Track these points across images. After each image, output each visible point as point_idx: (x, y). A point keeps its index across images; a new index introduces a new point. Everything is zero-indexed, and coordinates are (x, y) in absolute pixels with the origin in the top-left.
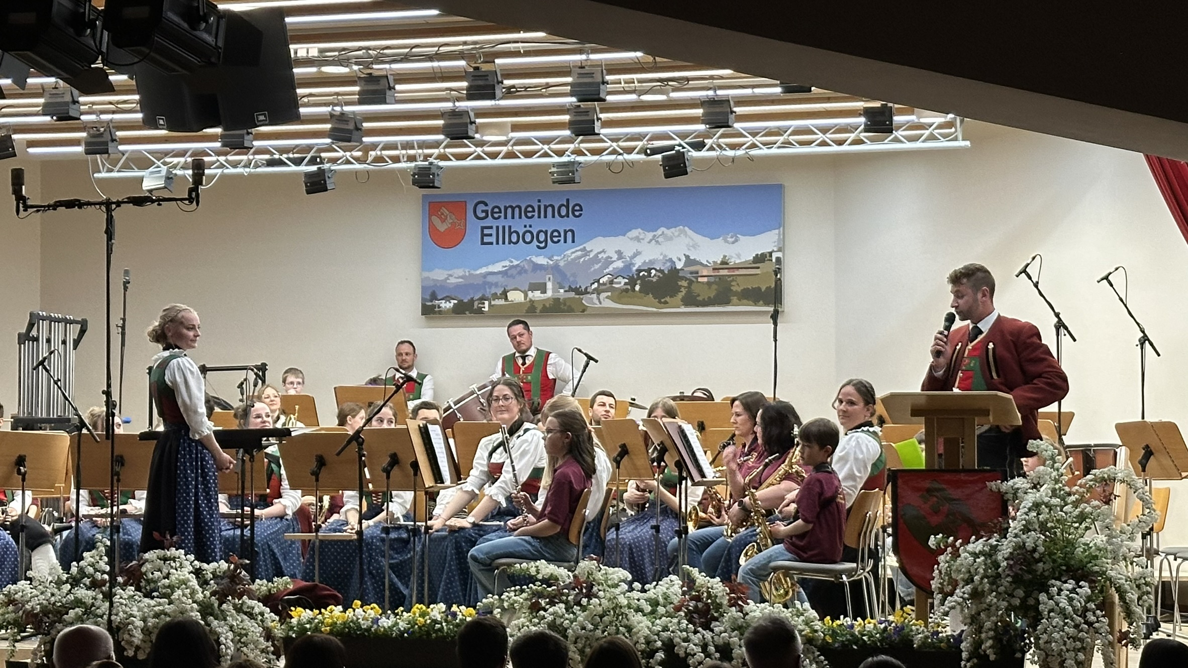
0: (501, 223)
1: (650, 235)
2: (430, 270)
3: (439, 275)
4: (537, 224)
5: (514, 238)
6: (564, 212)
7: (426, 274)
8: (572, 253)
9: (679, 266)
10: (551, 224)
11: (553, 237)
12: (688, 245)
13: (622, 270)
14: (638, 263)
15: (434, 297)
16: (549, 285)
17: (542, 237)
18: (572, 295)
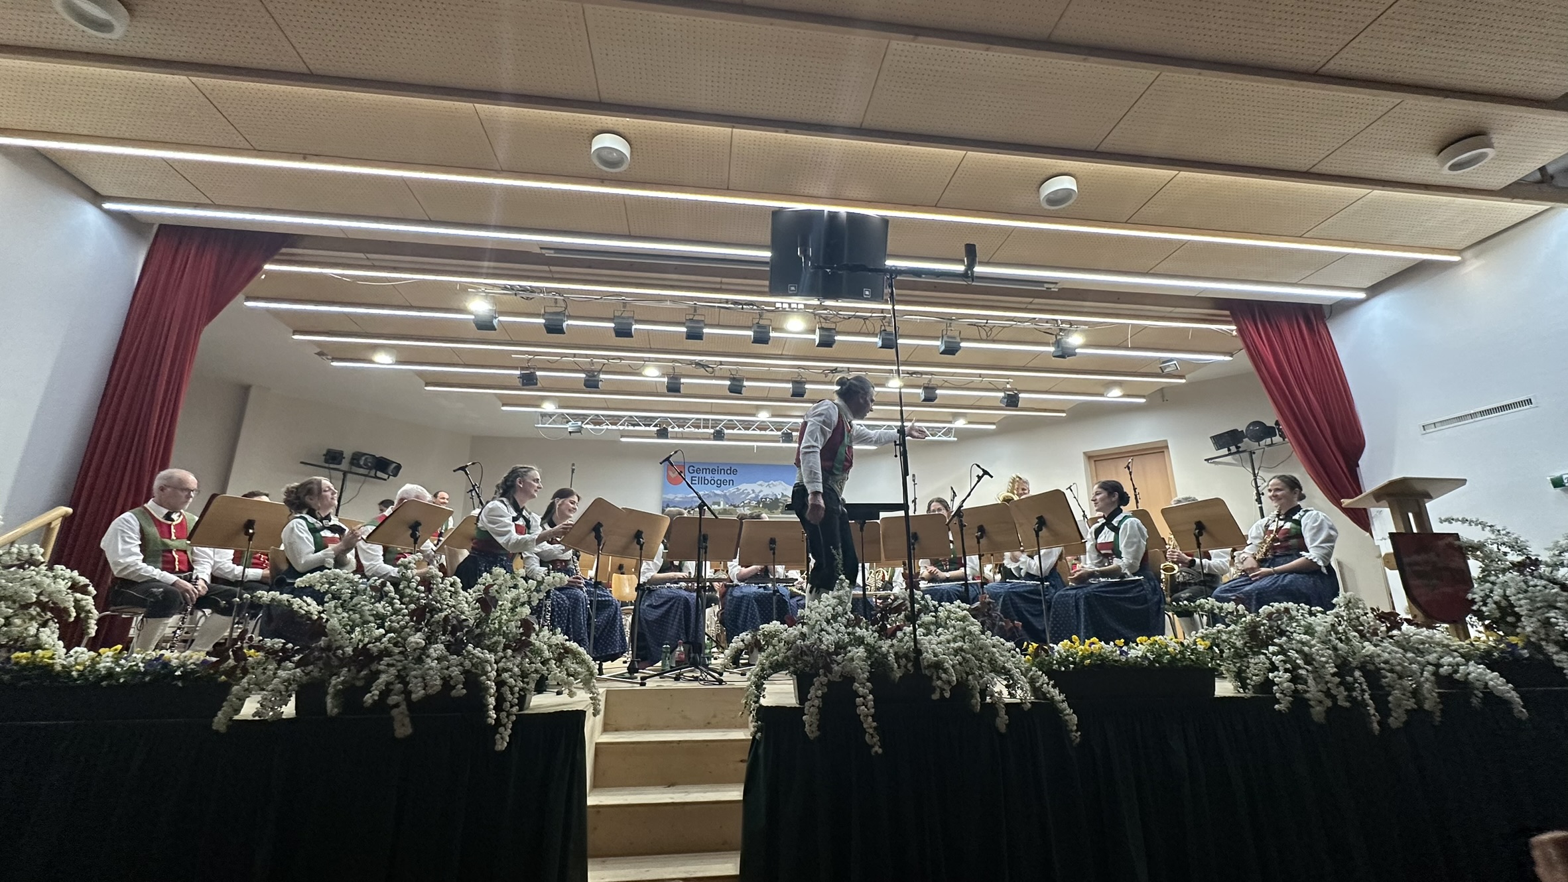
0: (701, 475)
1: (767, 484)
2: (667, 494)
3: (671, 496)
4: (717, 477)
5: (706, 482)
6: (729, 472)
7: (664, 496)
8: (732, 489)
9: (779, 497)
10: (722, 477)
11: (724, 482)
12: (783, 490)
13: (755, 498)
14: (761, 495)
15: (668, 506)
16: (722, 503)
17: (719, 482)
18: (732, 507)
